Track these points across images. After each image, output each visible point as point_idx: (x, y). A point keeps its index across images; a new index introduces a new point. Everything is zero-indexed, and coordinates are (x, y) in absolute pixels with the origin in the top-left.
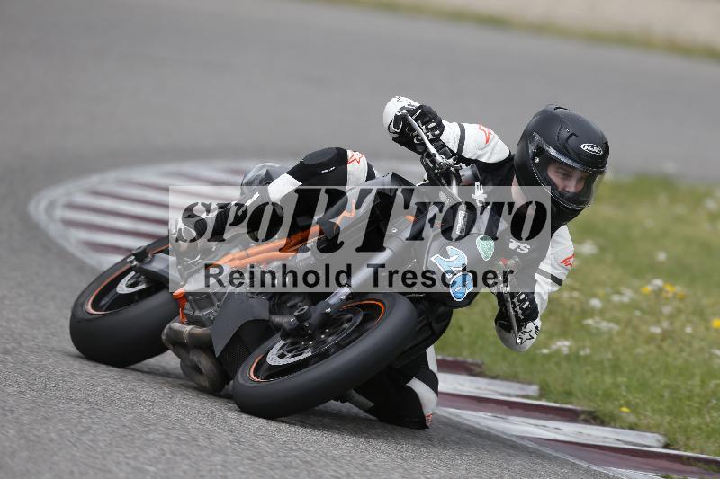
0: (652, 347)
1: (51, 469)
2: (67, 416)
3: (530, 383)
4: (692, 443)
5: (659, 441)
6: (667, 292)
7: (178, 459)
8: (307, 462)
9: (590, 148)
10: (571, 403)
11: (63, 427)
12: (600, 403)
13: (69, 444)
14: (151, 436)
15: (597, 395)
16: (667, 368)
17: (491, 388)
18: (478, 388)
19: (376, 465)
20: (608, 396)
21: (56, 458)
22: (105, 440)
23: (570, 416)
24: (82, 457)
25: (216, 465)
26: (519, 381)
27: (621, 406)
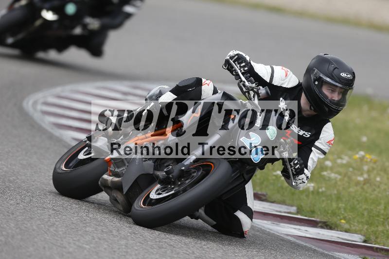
0: (358, 188)
1: (33, 245)
2: (42, 217)
3: (292, 206)
4: (379, 240)
5: (361, 239)
6: (367, 158)
7: (102, 242)
8: (171, 245)
9: (345, 75)
10: (314, 217)
11: (40, 223)
12: (330, 217)
13: (43, 232)
14: (87, 229)
15: (328, 213)
16: (366, 199)
17: (271, 208)
18: (264, 208)
19: (208, 248)
20: (334, 214)
21: (36, 240)
22: (62, 231)
23: (313, 224)
24: (50, 239)
25: (122, 245)
26: (286, 205)
27: (341, 219)
